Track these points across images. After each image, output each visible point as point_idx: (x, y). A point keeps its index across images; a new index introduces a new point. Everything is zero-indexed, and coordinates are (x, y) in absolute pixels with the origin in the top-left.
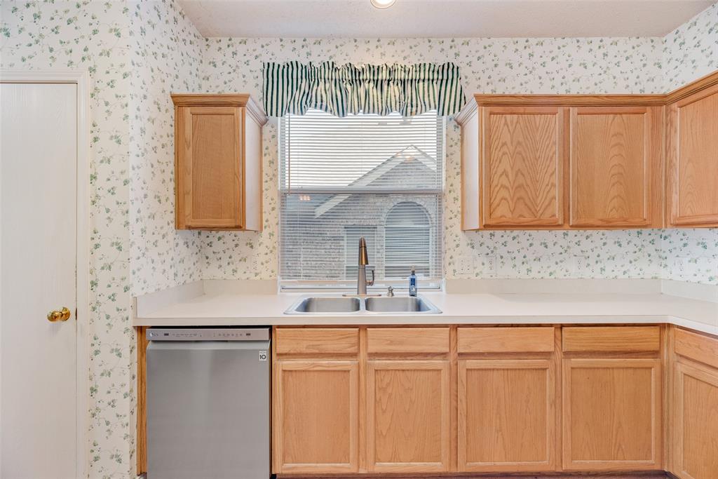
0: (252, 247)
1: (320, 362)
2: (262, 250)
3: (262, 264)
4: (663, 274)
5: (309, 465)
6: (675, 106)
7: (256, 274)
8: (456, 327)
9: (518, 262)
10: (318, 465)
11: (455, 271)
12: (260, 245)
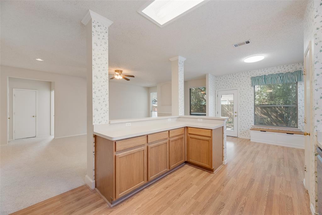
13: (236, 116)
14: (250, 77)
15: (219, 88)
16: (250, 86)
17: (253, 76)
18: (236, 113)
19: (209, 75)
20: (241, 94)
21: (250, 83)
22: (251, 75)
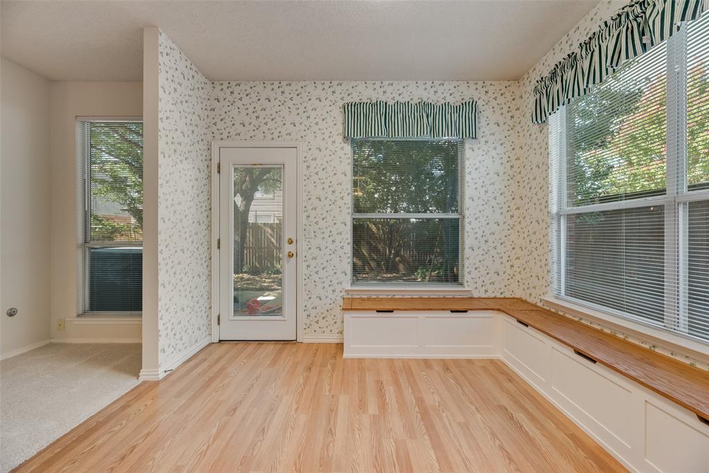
13: (290, 256)
14: (340, 104)
15: (224, 136)
16: (341, 137)
17: (348, 100)
18: (290, 242)
19: (163, 39)
20: (308, 167)
21: (340, 128)
22: (342, 99)
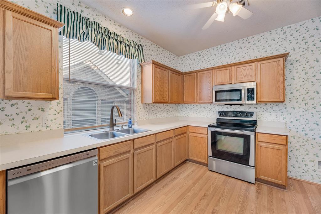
0: (43, 111)
1: (120, 157)
2: (52, 112)
3: (52, 120)
4: (179, 115)
5: (115, 203)
6: (184, 76)
7: (47, 127)
8: (156, 134)
9: (154, 114)
10: (118, 201)
11: (140, 117)
12: (50, 109)
